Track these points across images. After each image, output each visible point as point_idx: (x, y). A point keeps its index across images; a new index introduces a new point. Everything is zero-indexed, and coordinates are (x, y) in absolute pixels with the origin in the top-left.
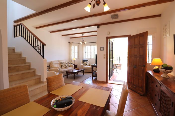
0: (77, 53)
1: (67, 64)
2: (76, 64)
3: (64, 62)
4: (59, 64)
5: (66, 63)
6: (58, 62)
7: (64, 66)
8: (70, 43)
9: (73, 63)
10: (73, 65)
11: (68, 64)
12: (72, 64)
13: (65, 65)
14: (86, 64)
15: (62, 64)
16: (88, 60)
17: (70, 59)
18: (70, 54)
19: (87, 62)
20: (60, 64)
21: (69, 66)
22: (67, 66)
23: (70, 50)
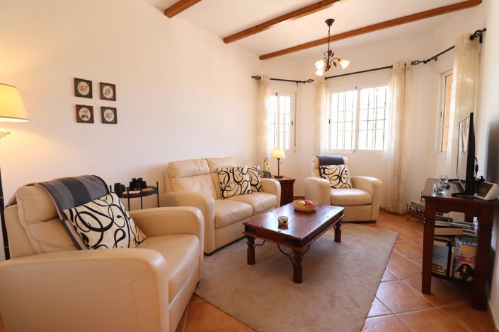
0: (288, 128)
1: (247, 177)
2: (287, 176)
3: (234, 164)
4: (209, 176)
5: (245, 171)
6: (206, 168)
7: (233, 185)
8: (258, 78)
9: (274, 172)
10: (278, 183)
11: (254, 178)
12: (266, 174)
13: (238, 183)
14: (339, 177)
15: (222, 177)
16: (345, 159)
17: (259, 155)
18: (258, 129)
19: (342, 166)
20: (215, 175)
21: (258, 188)
22: (249, 188)
23: (259, 112)
